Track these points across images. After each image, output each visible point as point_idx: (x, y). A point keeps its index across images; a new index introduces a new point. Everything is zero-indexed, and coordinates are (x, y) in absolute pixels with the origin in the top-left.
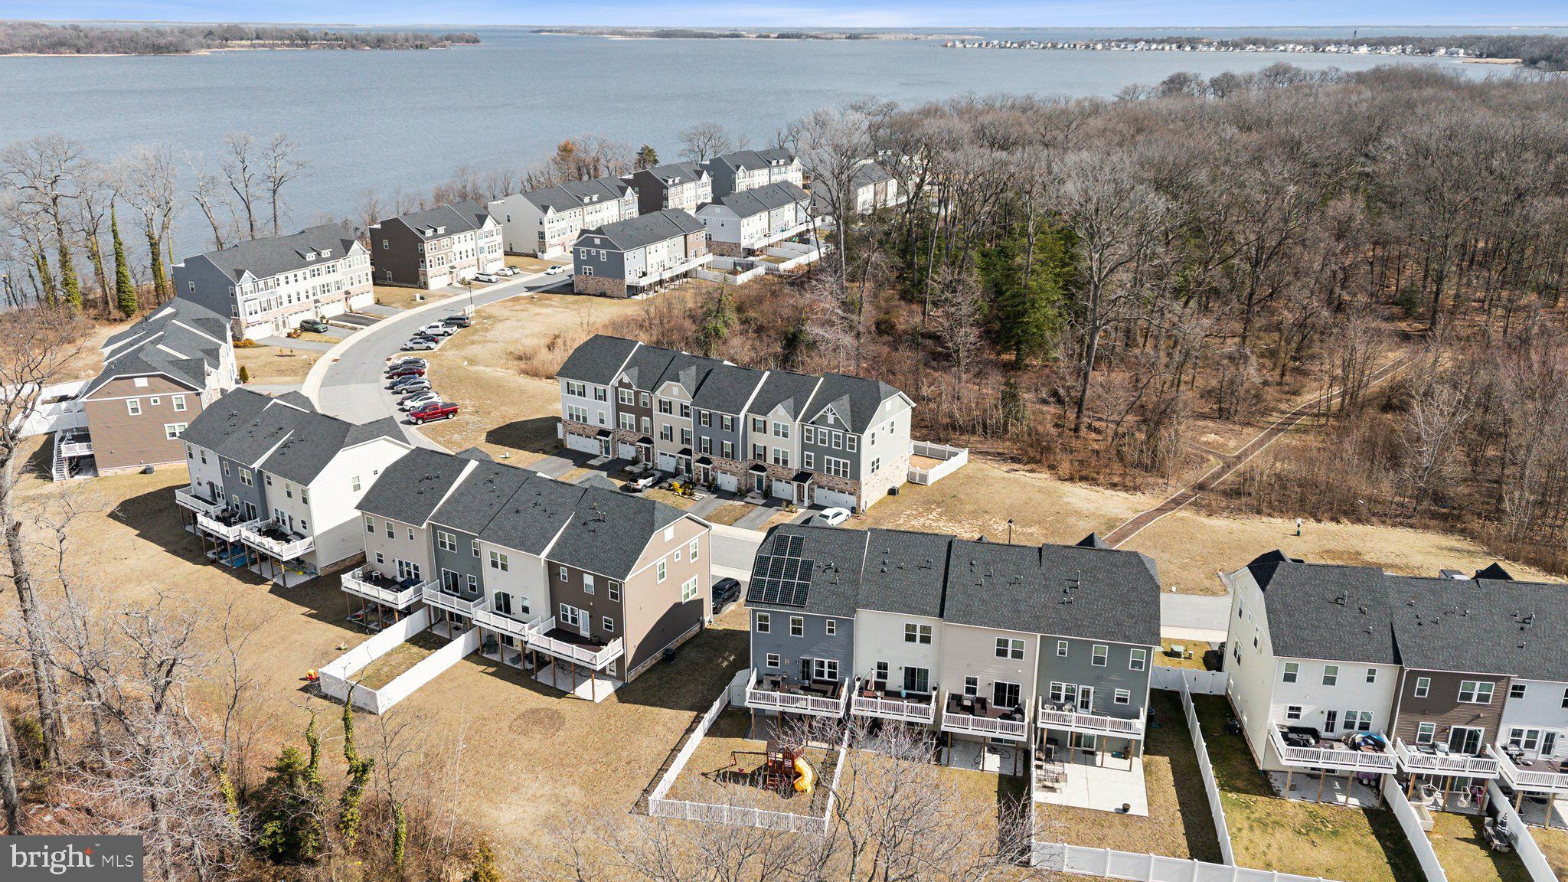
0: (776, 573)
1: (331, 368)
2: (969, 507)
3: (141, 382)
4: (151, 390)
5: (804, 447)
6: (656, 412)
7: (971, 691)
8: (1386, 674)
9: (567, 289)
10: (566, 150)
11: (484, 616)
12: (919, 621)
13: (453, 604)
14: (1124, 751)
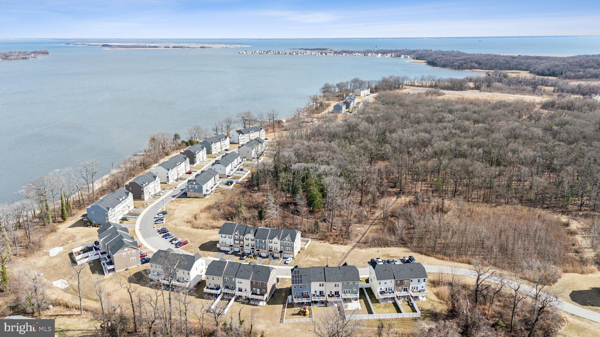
0: (296, 277)
2: (315, 254)
3: (126, 249)
4: (128, 251)
5: (281, 246)
6: (245, 240)
7: (331, 293)
8: (393, 281)
10: (153, 140)
11: (238, 293)
12: (321, 283)
13: (230, 292)
14: (356, 300)
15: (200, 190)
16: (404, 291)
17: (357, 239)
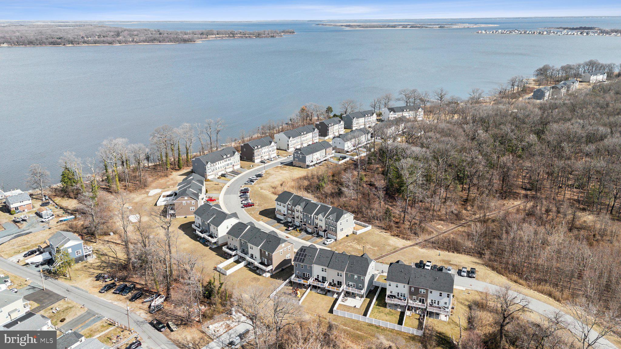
0: (299, 256)
1: (227, 189)
2: (364, 241)
3: (186, 198)
4: (188, 200)
5: (326, 224)
6: (295, 212)
7: (333, 282)
9: (291, 164)
10: (303, 110)
11: (248, 258)
12: (324, 268)
13: (243, 255)
14: (362, 296)
15: (304, 160)
16: (420, 301)
17: (427, 237)
